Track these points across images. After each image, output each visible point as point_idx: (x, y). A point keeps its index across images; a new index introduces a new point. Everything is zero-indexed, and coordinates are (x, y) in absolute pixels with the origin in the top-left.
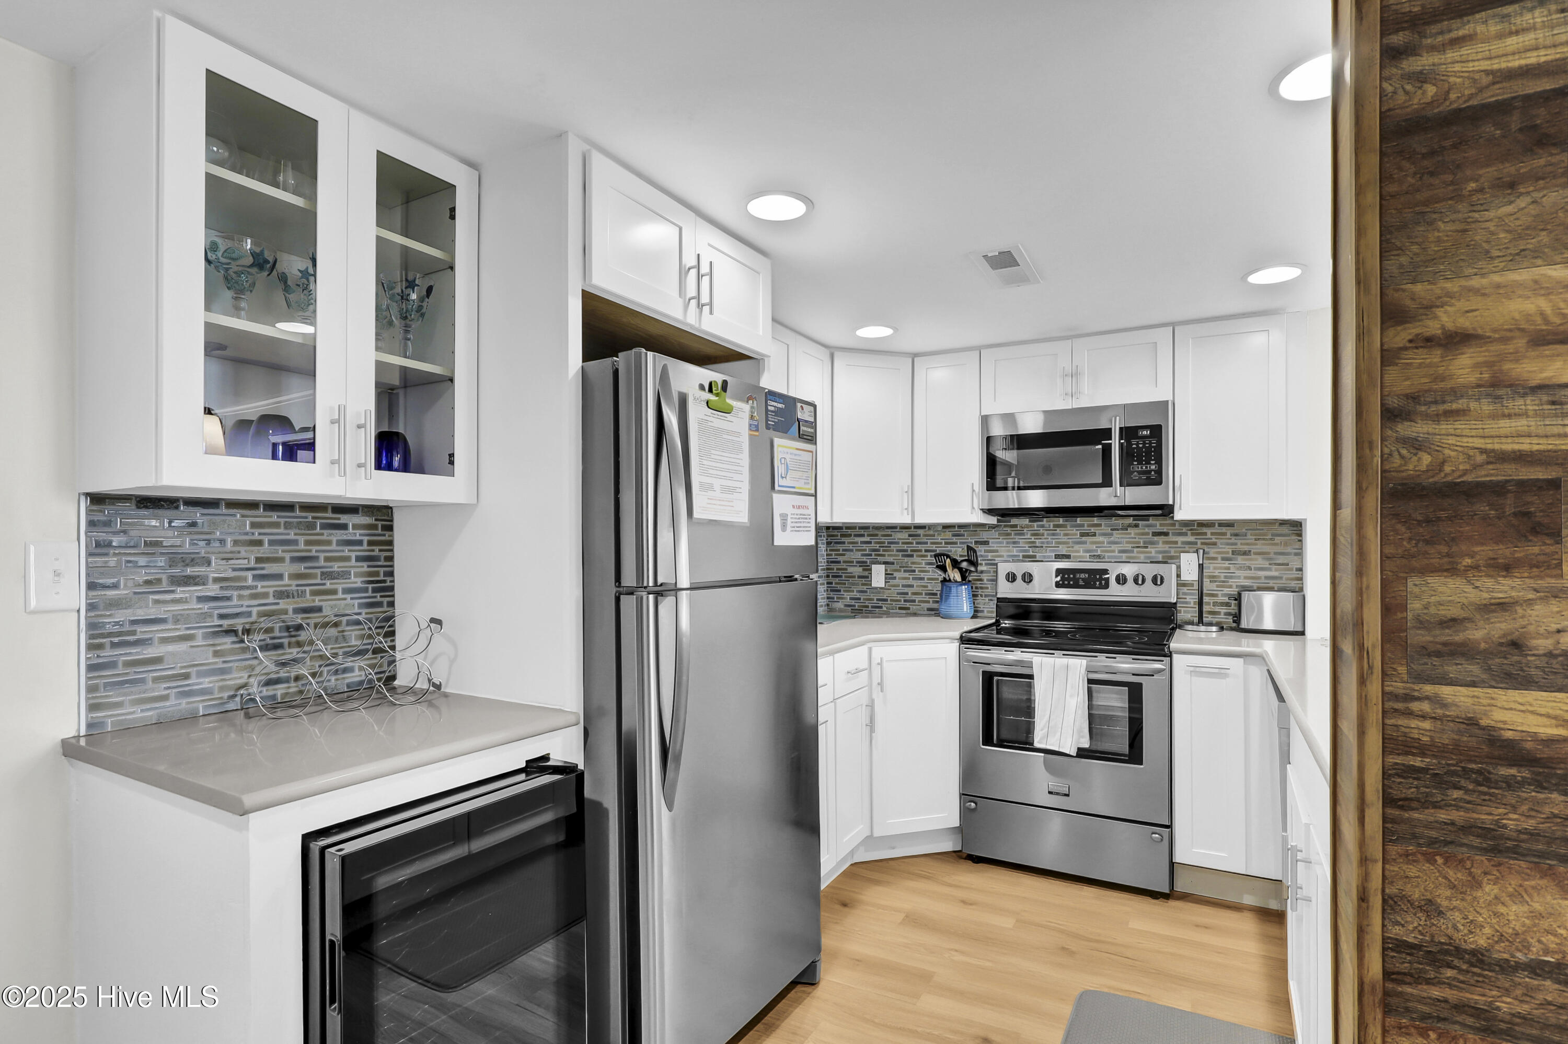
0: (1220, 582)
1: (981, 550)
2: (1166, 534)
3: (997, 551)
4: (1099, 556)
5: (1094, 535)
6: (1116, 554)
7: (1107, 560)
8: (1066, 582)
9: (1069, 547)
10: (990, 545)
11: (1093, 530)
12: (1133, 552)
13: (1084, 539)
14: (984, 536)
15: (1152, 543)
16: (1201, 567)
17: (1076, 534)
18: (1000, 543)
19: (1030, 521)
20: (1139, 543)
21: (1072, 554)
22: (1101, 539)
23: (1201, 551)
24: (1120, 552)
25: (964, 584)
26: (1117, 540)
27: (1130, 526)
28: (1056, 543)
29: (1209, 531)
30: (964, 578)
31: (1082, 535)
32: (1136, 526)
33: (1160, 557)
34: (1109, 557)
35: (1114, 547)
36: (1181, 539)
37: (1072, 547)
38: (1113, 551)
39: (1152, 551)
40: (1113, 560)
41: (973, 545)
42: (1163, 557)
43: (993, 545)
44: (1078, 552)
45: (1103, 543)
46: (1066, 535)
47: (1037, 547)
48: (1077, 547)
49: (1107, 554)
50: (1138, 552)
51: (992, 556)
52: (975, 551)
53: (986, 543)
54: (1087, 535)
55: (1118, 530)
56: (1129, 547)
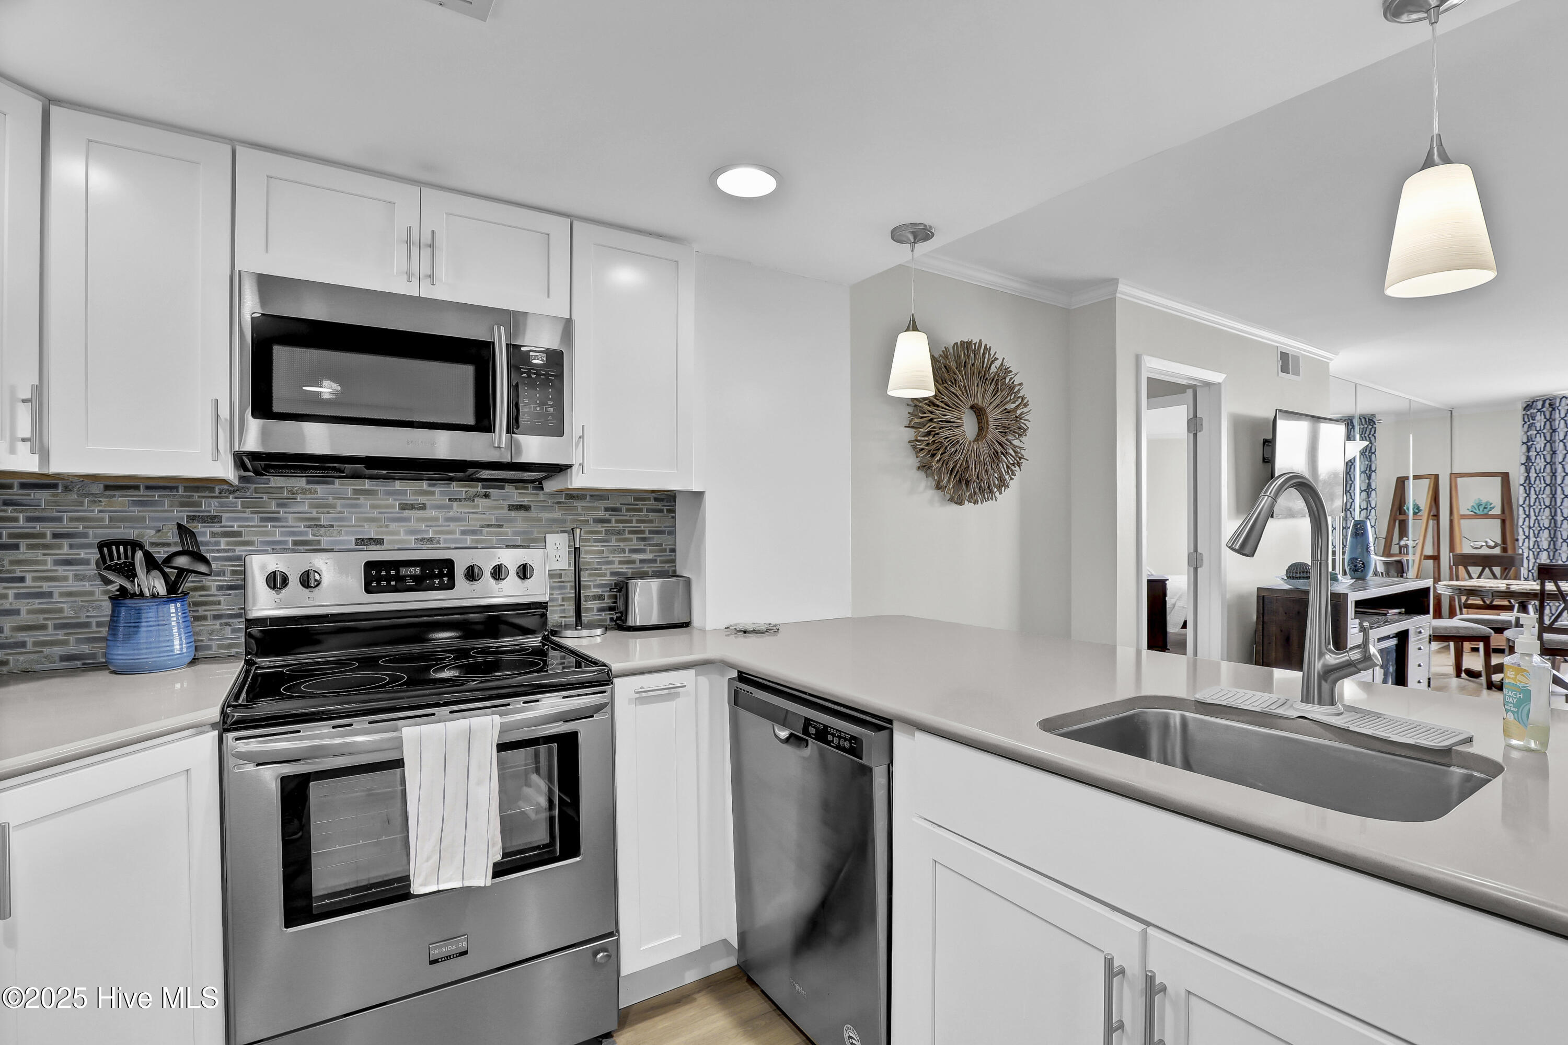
0: (592, 569)
1: (204, 533)
2: (526, 508)
3: (239, 534)
4: (430, 540)
5: (423, 507)
6: (458, 536)
7: (442, 546)
8: (384, 583)
9: (381, 527)
10: (224, 523)
11: (421, 500)
12: (481, 532)
13: (406, 513)
14: (211, 506)
15: (510, 521)
16: (577, 551)
17: (393, 506)
18: (246, 519)
19: (308, 483)
20: (490, 520)
21: (386, 538)
22: (434, 513)
23: (578, 530)
24: (464, 533)
25: (174, 601)
26: (458, 515)
27: (477, 495)
28: (358, 520)
29: (578, 504)
30: (172, 588)
31: (404, 507)
32: (486, 496)
33: (519, 540)
34: (446, 541)
35: (453, 526)
36: (546, 515)
37: (387, 526)
38: (452, 532)
39: (508, 532)
40: (452, 546)
41: (185, 523)
42: (523, 540)
43: (229, 522)
44: (398, 533)
45: (437, 519)
46: (373, 507)
47: (324, 526)
48: (393, 526)
49: (443, 537)
50: (489, 534)
51: (228, 544)
52: (193, 535)
53: (214, 519)
54: (412, 507)
55: (460, 500)
56: (475, 525)
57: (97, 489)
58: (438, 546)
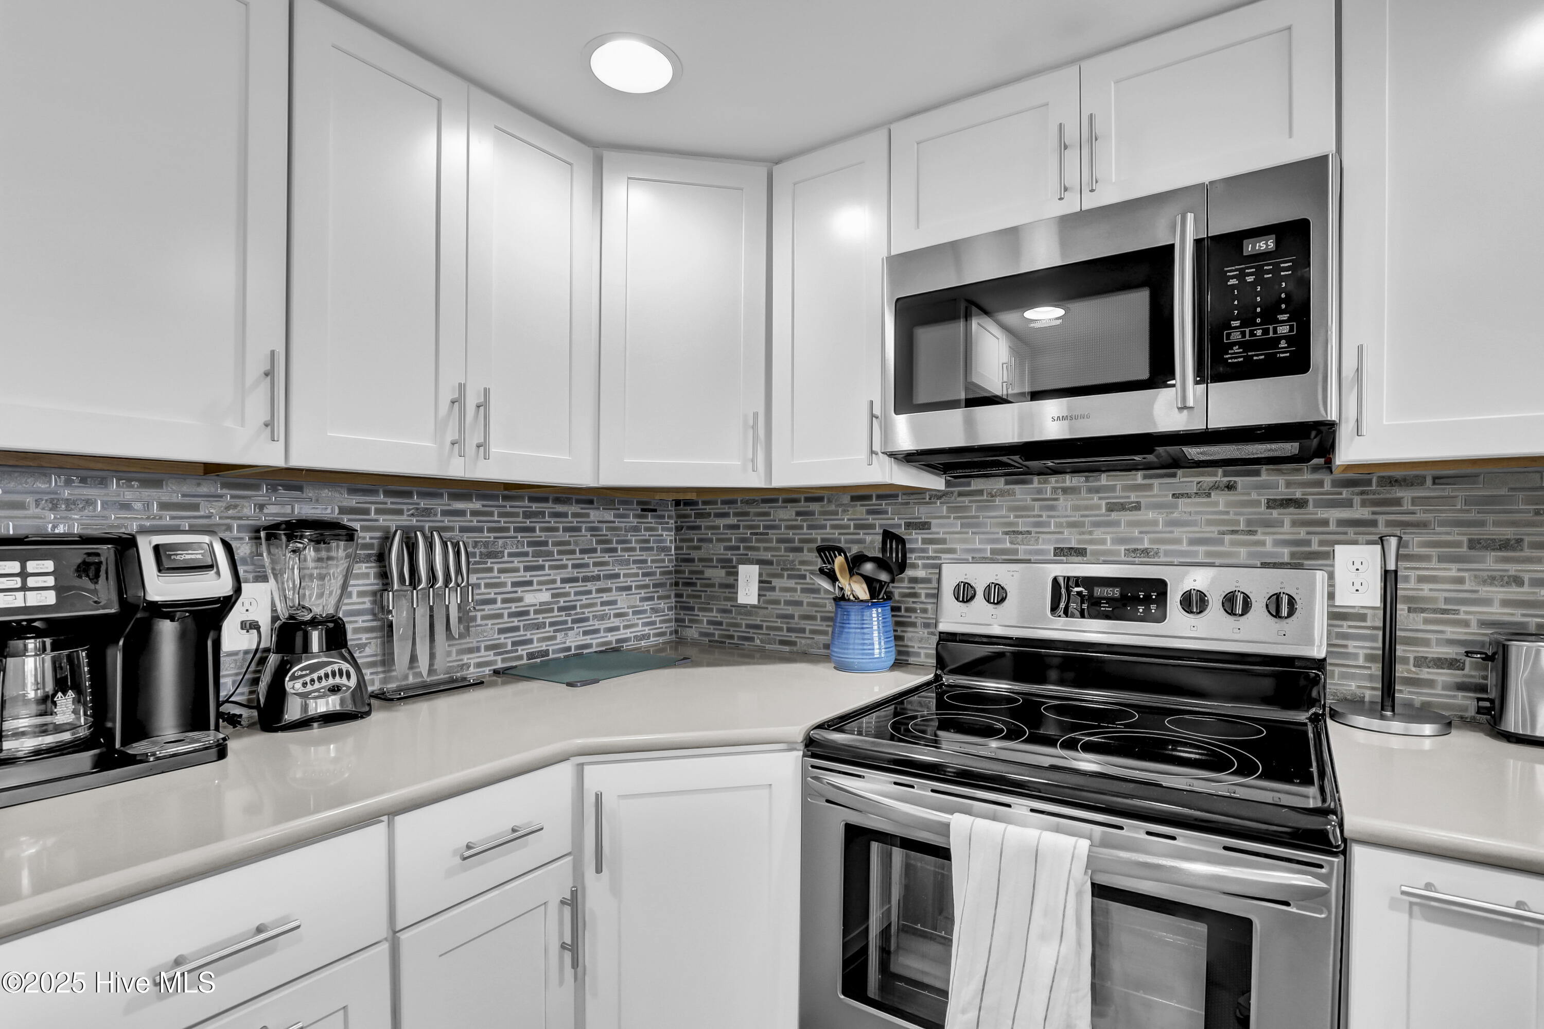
0: (1435, 611)
1: (915, 539)
2: (1300, 504)
3: (943, 541)
4: (1145, 552)
5: (1137, 507)
6: (1184, 547)
7: (1163, 559)
9: (1083, 533)
10: (933, 529)
11: (1133, 497)
12: (1221, 542)
13: (1114, 516)
14: (921, 512)
15: (1268, 524)
16: (1390, 579)
17: (1098, 507)
18: (952, 525)
19: (1007, 483)
20: (1237, 523)
21: (1089, 547)
22: (1151, 515)
23: (1393, 541)
24: (1193, 542)
25: (874, 605)
26: (1186, 517)
27: (1215, 487)
28: (1058, 525)
29: (1406, 494)
30: (873, 593)
31: (1111, 508)
32: (1230, 487)
33: (1285, 554)
34: (1167, 553)
35: (1178, 532)
36: (1334, 514)
37: (1091, 533)
38: (1178, 541)
39: (1268, 542)
40: (1176, 560)
41: (901, 531)
42: (1293, 555)
43: (938, 529)
44: (1103, 542)
45: (1155, 523)
46: (1076, 508)
47: (1021, 533)
48: (1098, 533)
49: (1163, 548)
50: (1233, 543)
51: (936, 551)
52: (901, 541)
53: (925, 526)
54: (1122, 507)
55: (1188, 496)
56: (1212, 531)
57: (846, 499)
58: (1156, 559)
